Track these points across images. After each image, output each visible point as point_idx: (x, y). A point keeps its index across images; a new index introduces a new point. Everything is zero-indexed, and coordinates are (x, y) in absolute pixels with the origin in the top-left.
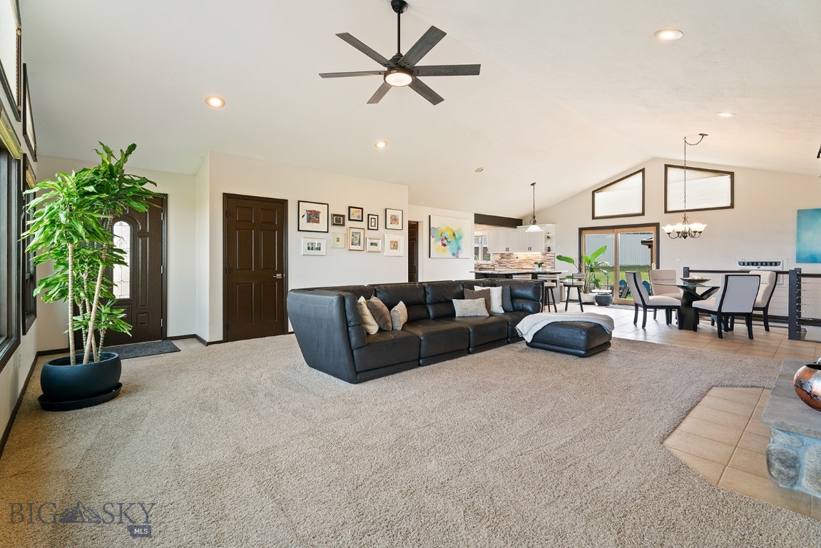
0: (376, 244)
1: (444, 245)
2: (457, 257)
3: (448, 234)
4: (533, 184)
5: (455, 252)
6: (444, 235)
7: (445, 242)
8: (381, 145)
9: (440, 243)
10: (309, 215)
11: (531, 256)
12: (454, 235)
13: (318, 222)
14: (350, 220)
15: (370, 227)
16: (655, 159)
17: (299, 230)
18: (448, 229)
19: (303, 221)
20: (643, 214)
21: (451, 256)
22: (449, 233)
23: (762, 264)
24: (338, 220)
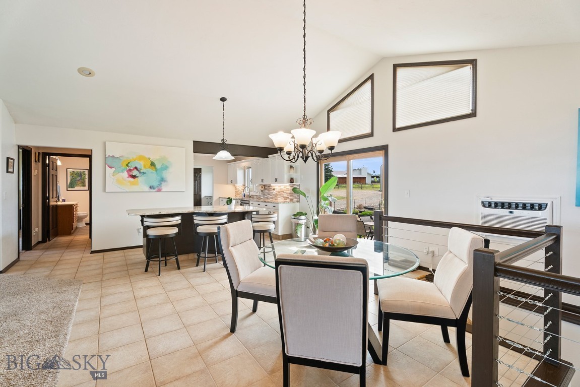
1: (134, 177)
2: (159, 190)
3: (140, 164)
4: (223, 100)
5: (155, 184)
6: (132, 166)
7: (135, 173)
9: (126, 174)
11: (282, 187)
12: (153, 164)
16: (383, 59)
18: (141, 158)
20: (371, 135)
21: (147, 189)
22: (142, 163)
23: (517, 206)
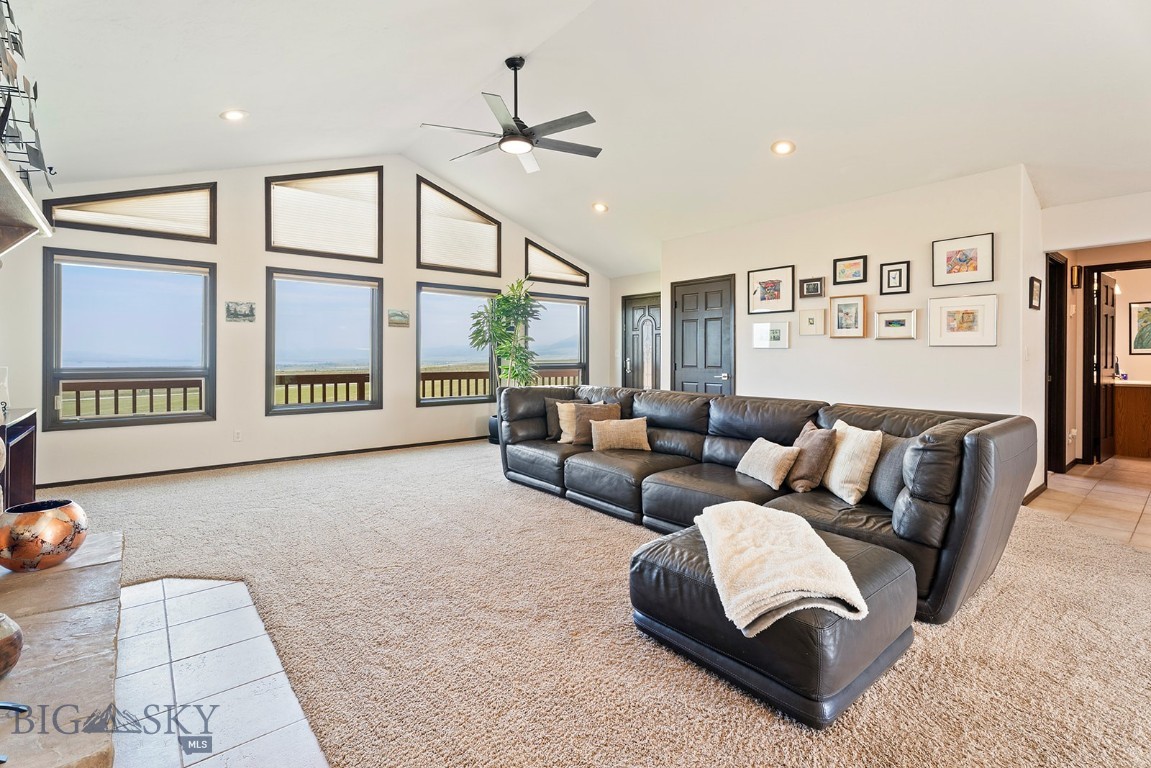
0: (901, 323)
8: (783, 148)
10: (765, 288)
13: (778, 297)
14: (836, 283)
15: (886, 289)
17: (749, 313)
19: (756, 299)
24: (811, 288)
